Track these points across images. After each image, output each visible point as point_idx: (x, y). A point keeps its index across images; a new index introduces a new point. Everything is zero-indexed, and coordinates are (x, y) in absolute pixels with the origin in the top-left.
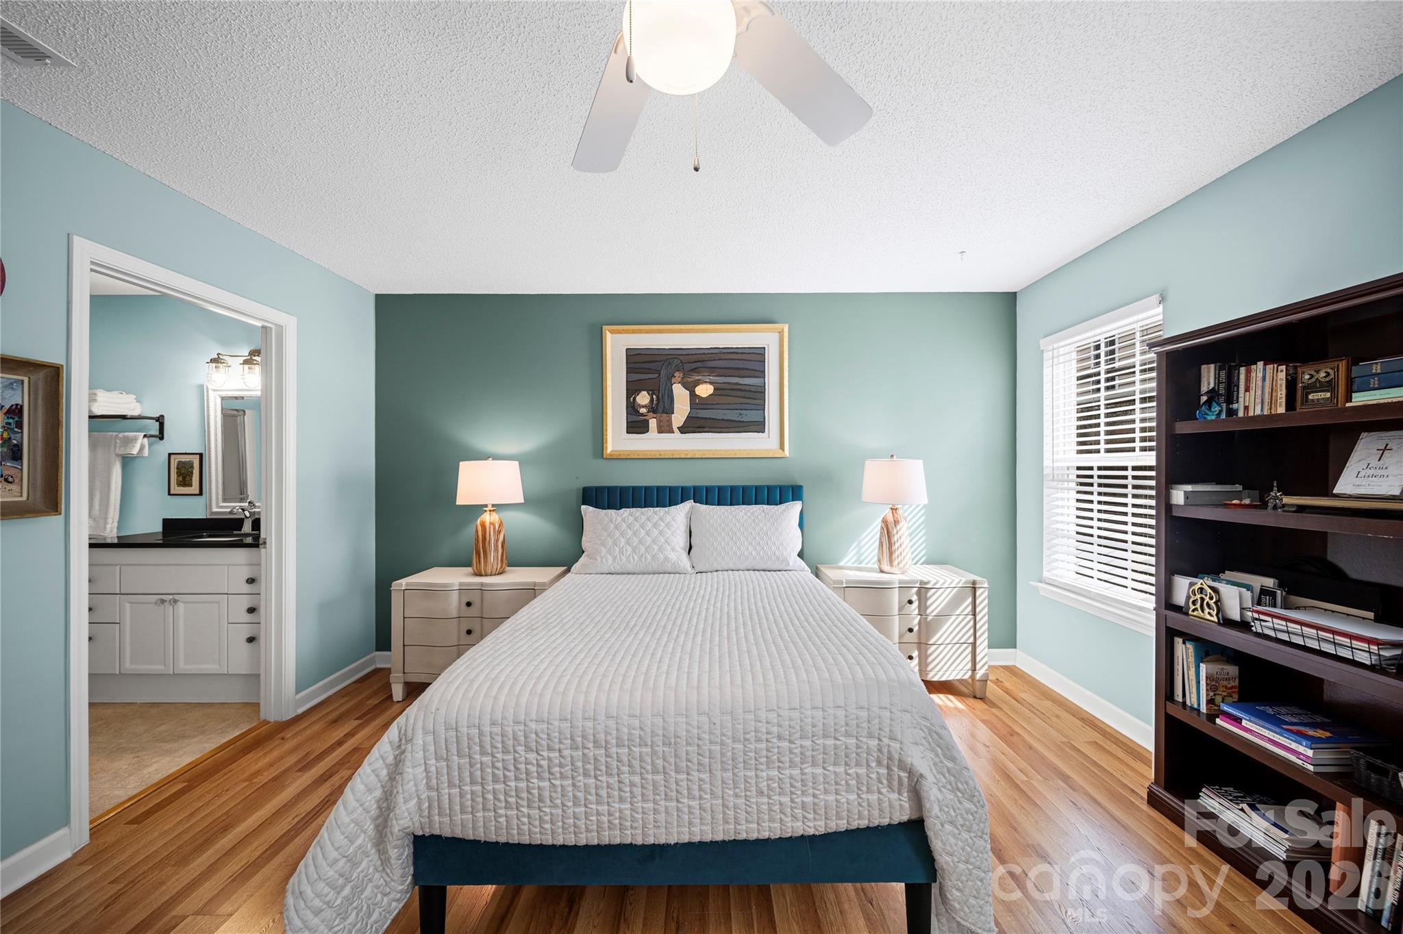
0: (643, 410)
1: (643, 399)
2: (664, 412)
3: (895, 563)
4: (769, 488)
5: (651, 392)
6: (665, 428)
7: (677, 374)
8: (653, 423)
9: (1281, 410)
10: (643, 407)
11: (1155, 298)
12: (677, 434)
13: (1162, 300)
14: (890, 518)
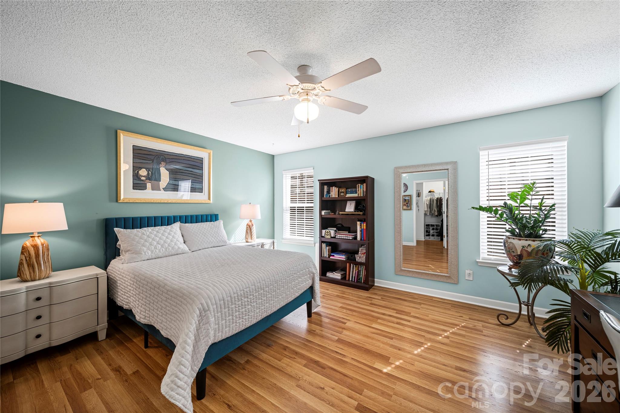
0: (143, 178)
1: (143, 172)
2: (155, 180)
3: (253, 239)
4: (206, 215)
5: (148, 169)
6: (156, 188)
7: (162, 163)
8: (149, 185)
9: (337, 196)
10: (143, 176)
11: (312, 168)
12: (162, 191)
13: (313, 169)
14: (250, 224)
